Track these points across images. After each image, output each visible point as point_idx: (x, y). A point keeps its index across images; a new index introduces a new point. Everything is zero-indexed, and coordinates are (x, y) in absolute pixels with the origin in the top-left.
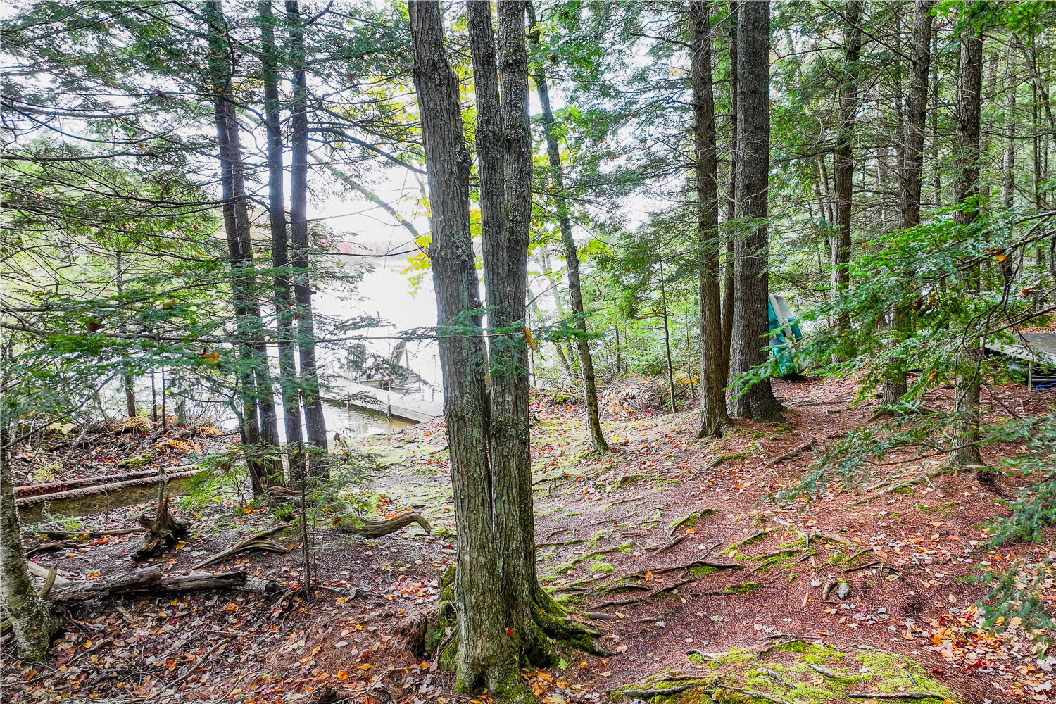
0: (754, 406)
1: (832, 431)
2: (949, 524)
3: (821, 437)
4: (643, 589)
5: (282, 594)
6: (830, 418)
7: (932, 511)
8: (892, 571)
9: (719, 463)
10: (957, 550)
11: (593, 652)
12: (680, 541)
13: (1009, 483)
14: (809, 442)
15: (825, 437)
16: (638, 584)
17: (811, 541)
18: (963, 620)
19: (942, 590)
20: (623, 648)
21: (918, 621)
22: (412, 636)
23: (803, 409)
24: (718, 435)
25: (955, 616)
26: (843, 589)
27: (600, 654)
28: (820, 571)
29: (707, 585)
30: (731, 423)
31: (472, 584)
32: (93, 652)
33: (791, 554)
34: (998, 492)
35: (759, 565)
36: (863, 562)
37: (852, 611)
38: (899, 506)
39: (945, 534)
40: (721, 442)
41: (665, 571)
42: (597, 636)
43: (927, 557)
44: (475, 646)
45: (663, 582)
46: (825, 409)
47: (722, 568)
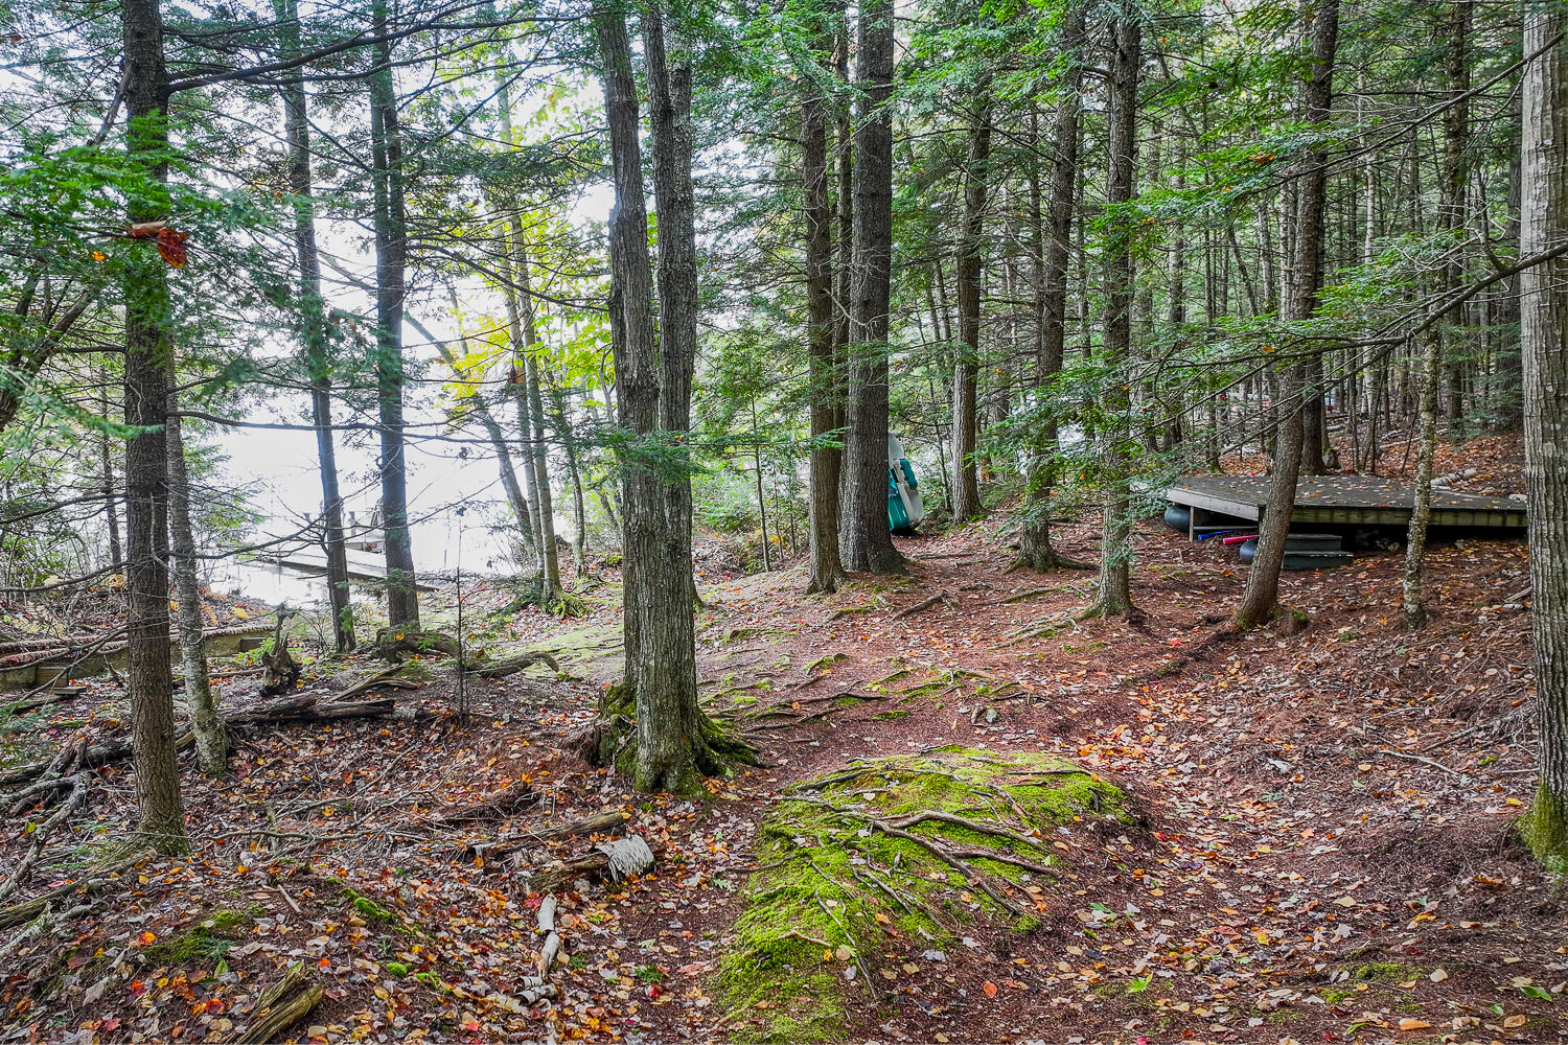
0: (871, 557)
1: (965, 583)
2: (1096, 662)
3: (953, 590)
4: (792, 716)
5: (432, 721)
6: (960, 570)
7: (1079, 651)
8: (1039, 700)
9: (838, 617)
10: (1105, 685)
11: (755, 765)
12: (818, 679)
13: (1159, 625)
14: (939, 594)
15: (956, 589)
16: (786, 711)
17: (955, 676)
18: (1109, 740)
19: (1089, 715)
20: (784, 761)
21: (1065, 739)
22: (586, 745)
23: (927, 562)
24: (831, 590)
25: (1102, 736)
26: (991, 715)
27: (761, 767)
28: (967, 701)
29: (854, 713)
30: (845, 576)
31: (656, 687)
32: (268, 768)
33: (936, 687)
34: (1148, 632)
35: (904, 697)
36: (1010, 692)
37: (1000, 733)
38: (1042, 648)
39: (1092, 671)
40: (837, 596)
41: (811, 702)
42: (756, 752)
43: (1074, 688)
44: (658, 745)
45: (810, 711)
46: (954, 562)
47: (870, 699)
